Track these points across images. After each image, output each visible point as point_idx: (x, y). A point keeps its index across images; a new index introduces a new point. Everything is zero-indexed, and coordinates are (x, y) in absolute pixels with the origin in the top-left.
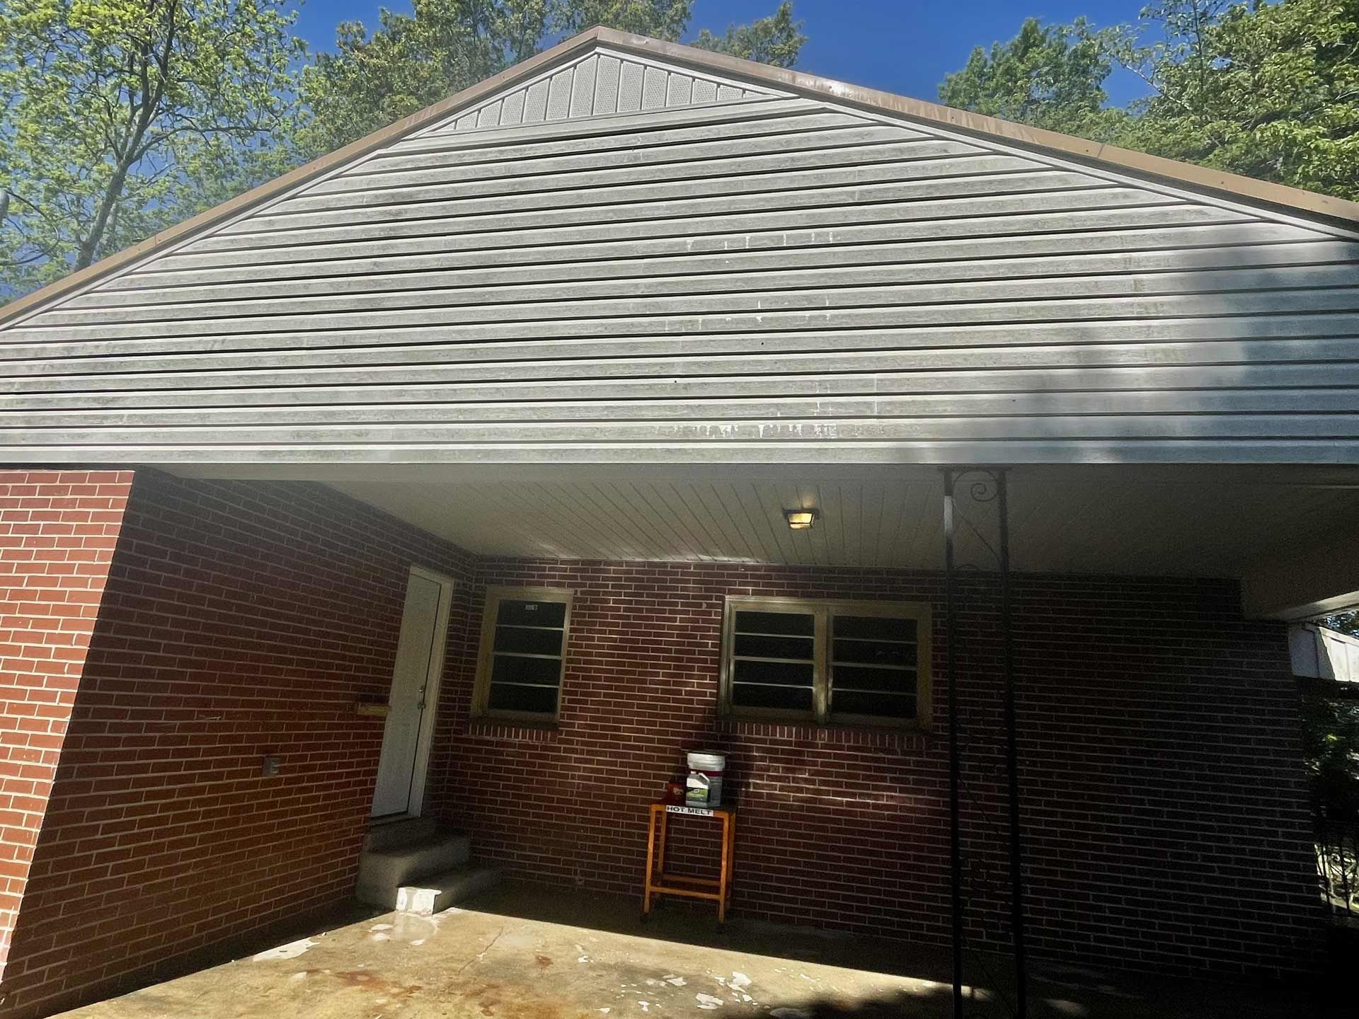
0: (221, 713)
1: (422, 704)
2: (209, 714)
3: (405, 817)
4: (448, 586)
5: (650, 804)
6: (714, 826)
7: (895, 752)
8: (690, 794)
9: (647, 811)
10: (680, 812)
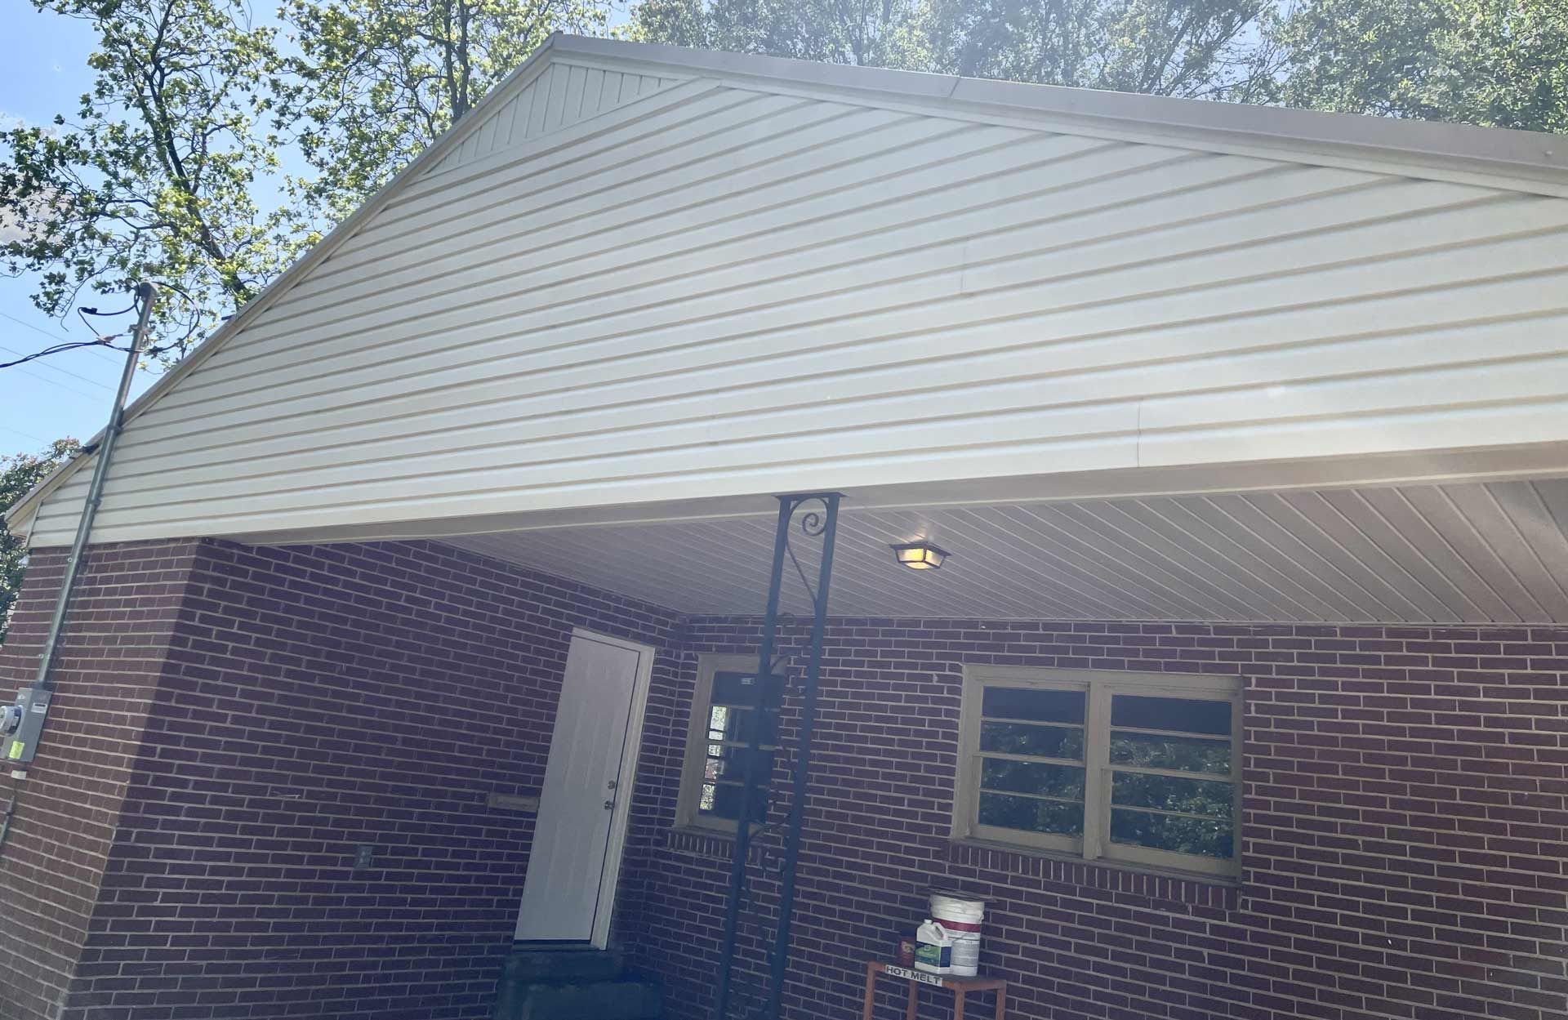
0: (301, 792)
1: (611, 806)
2: (283, 791)
3: (585, 946)
4: (648, 654)
5: (869, 960)
6: (937, 1000)
7: (1184, 911)
8: (920, 952)
9: (865, 969)
10: (902, 975)
